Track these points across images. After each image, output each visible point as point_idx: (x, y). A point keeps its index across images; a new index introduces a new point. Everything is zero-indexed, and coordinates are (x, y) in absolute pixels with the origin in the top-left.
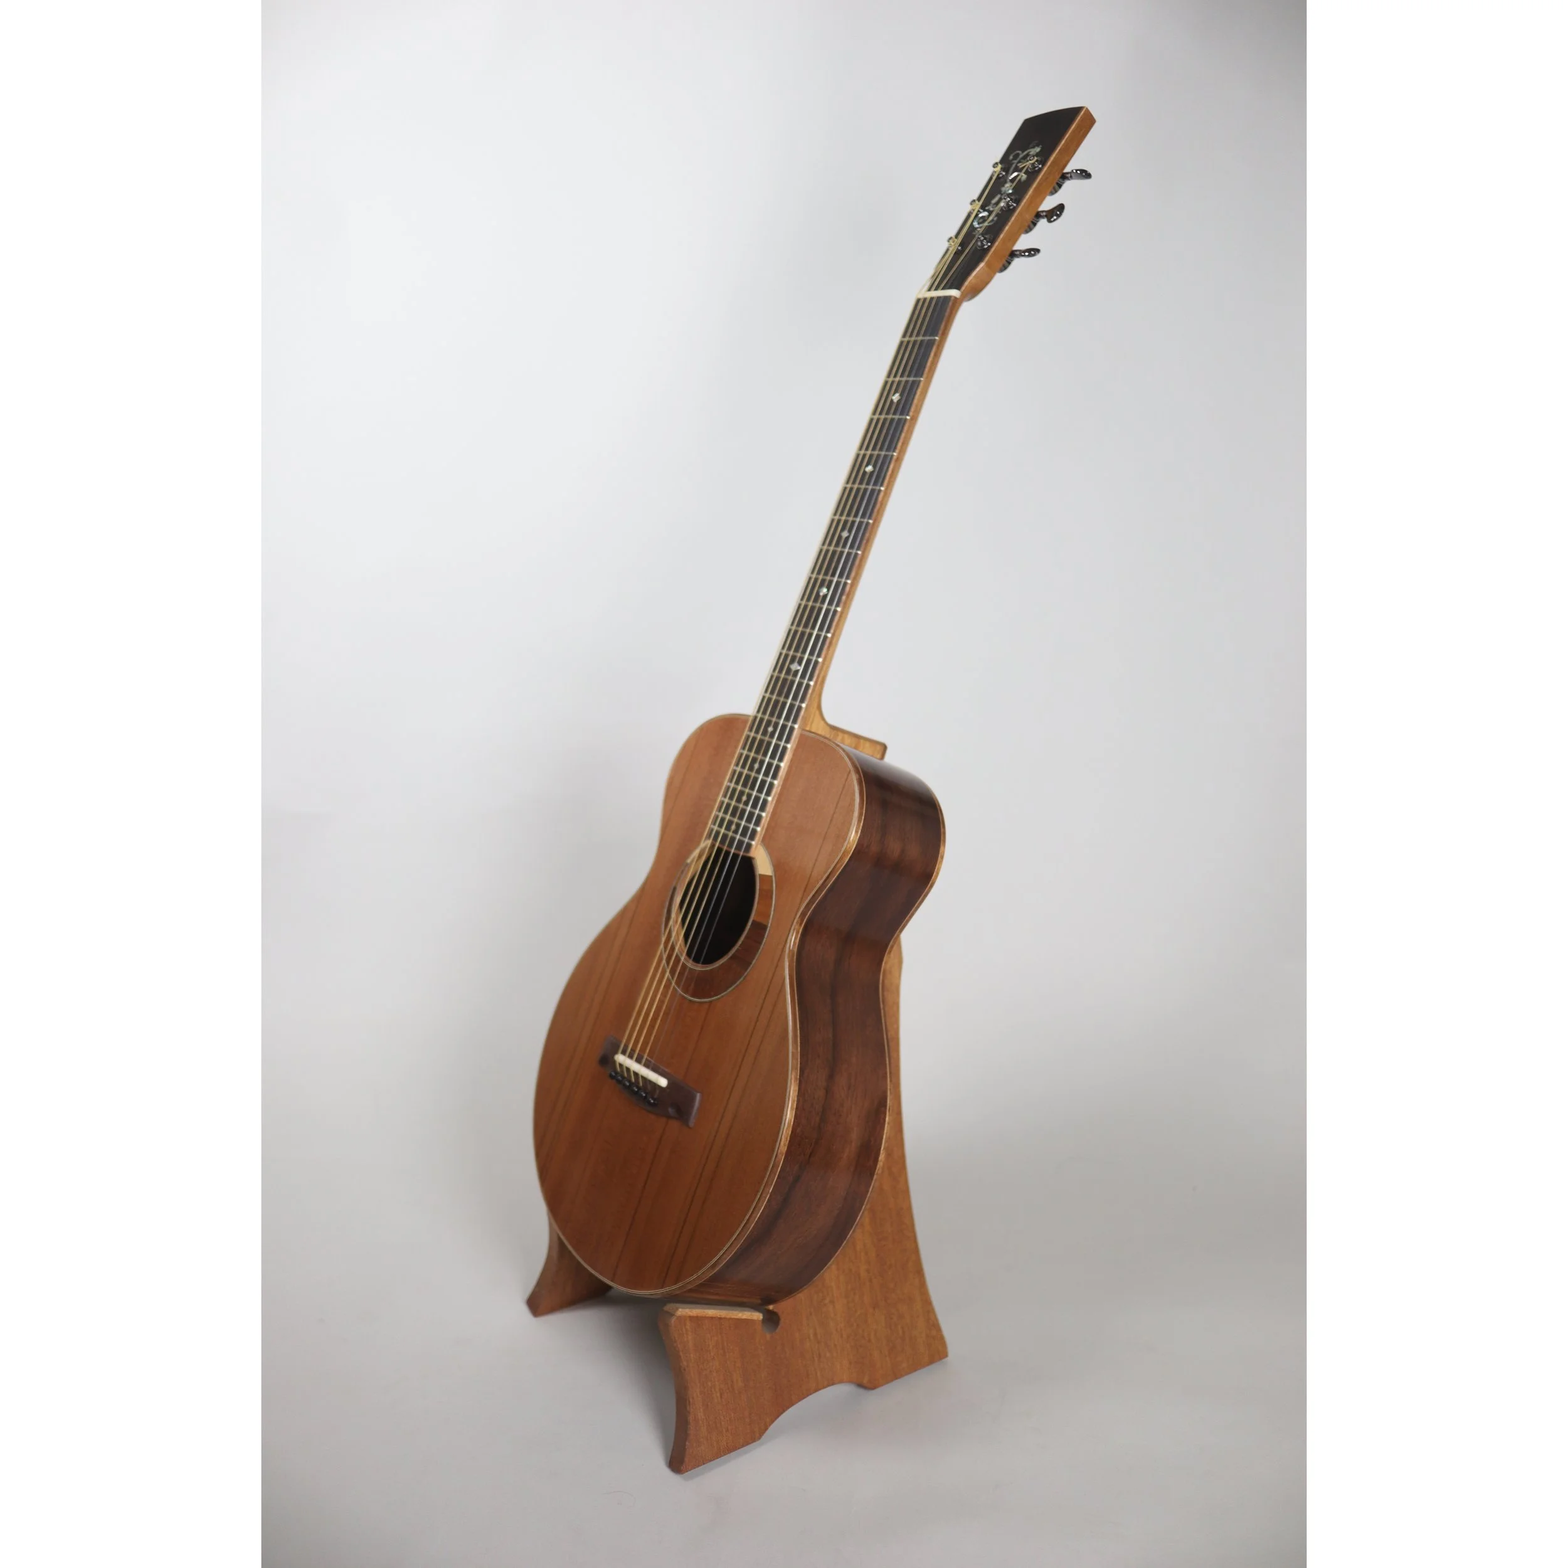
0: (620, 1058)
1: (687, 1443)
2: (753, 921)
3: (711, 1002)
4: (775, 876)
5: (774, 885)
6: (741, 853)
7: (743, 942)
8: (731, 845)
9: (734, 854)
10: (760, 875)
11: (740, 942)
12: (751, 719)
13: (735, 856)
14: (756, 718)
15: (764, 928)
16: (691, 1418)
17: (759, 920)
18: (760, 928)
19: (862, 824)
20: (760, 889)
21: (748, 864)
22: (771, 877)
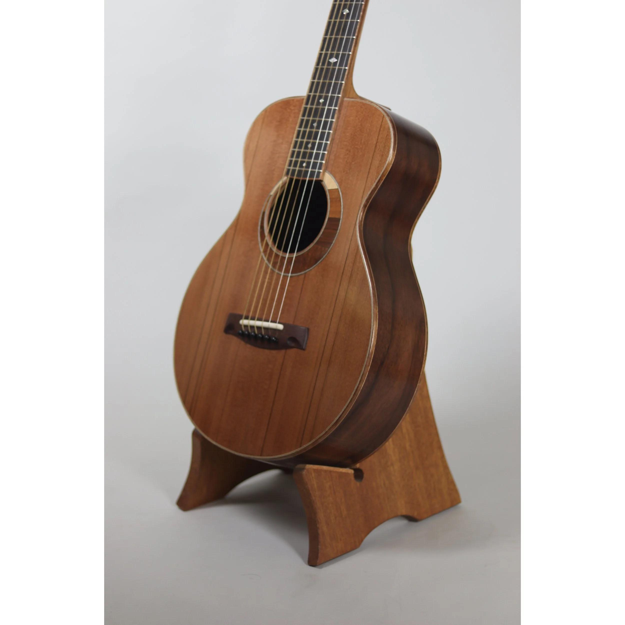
0: (244, 322)
1: (319, 547)
2: (329, 219)
3: (305, 273)
4: (340, 188)
5: (340, 193)
6: (314, 179)
7: (323, 233)
8: (305, 175)
9: (309, 181)
10: (329, 190)
11: (321, 233)
12: (305, 98)
13: (310, 182)
14: (309, 96)
15: (338, 220)
16: (320, 532)
17: (333, 216)
18: (335, 222)
19: (396, 146)
20: (330, 198)
21: (319, 185)
22: (338, 189)
